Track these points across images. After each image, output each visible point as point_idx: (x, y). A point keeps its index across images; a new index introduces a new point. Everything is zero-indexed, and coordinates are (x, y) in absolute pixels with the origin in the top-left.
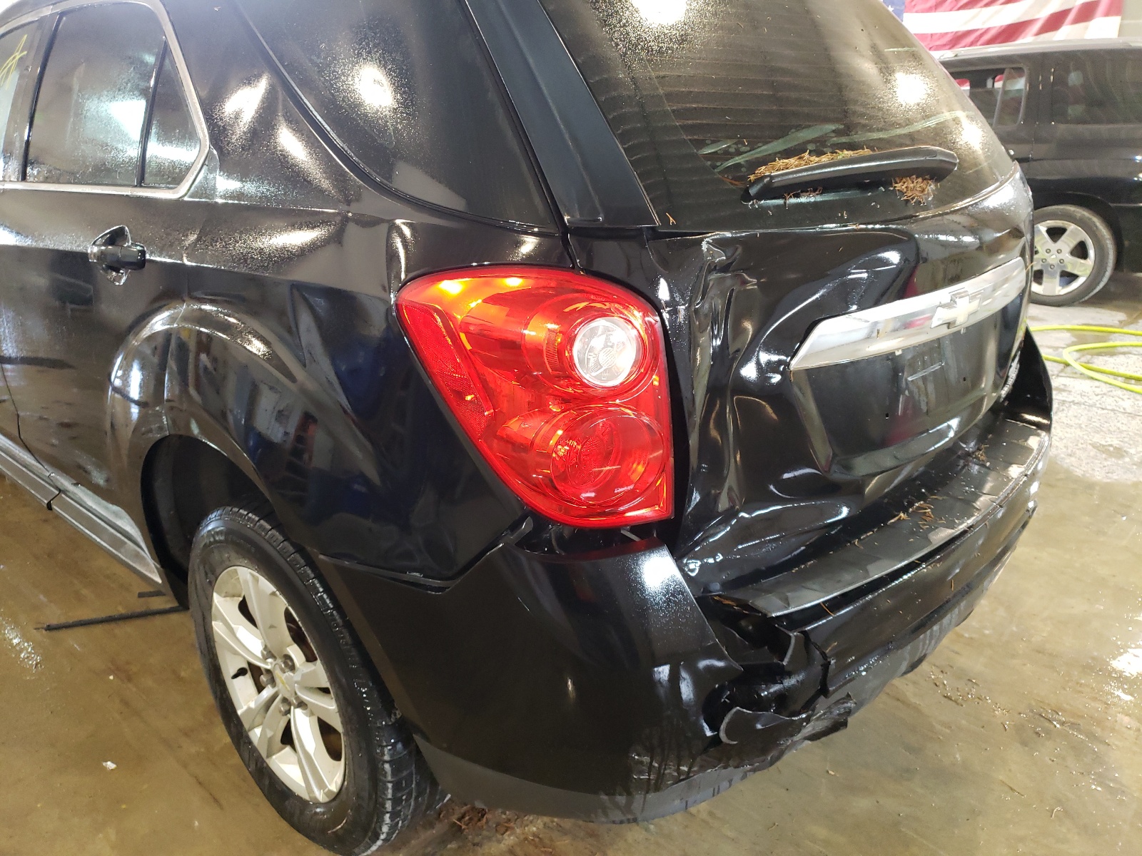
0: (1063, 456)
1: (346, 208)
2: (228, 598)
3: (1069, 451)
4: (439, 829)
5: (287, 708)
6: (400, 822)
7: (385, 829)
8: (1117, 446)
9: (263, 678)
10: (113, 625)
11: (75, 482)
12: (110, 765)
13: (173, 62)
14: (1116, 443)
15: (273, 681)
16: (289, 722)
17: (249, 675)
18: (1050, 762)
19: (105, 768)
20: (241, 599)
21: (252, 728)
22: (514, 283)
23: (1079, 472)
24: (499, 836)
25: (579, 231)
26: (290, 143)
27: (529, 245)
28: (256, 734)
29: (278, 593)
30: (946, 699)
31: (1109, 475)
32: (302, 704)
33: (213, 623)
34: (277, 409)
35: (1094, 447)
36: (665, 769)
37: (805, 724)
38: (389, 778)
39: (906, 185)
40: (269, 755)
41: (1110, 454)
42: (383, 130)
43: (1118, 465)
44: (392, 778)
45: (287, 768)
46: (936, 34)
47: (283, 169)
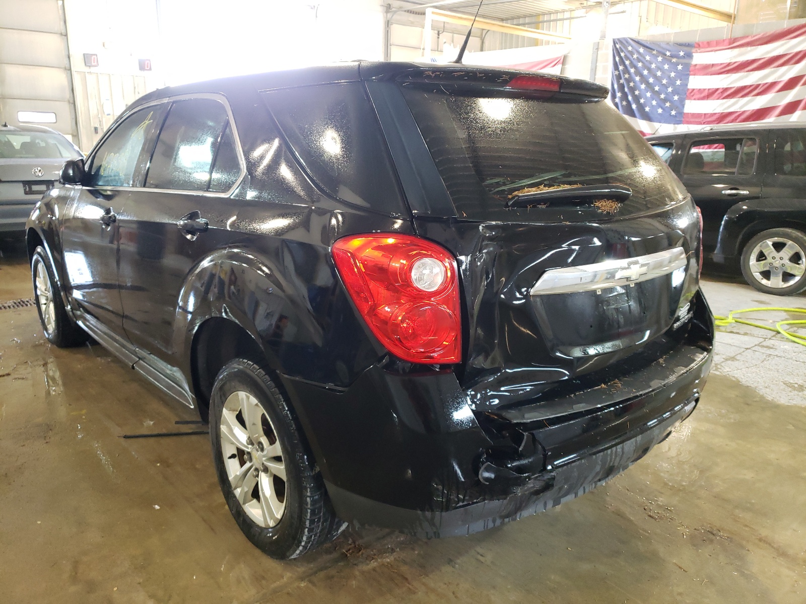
0: (761, 387)
1: (311, 204)
2: (231, 412)
3: (766, 385)
4: (335, 555)
5: (257, 473)
6: (313, 536)
7: (305, 538)
8: (801, 384)
9: (246, 457)
10: (159, 439)
11: (149, 353)
12: (157, 507)
13: (231, 130)
14: (800, 382)
15: (251, 460)
16: (257, 484)
17: (237, 458)
18: (709, 557)
19: (154, 508)
20: (237, 413)
21: (236, 488)
22: (391, 241)
23: (770, 398)
24: (368, 562)
25: (419, 218)
26: (285, 172)
27: (398, 224)
28: (238, 492)
29: (259, 404)
30: (649, 517)
31: (791, 401)
32: (266, 470)
33: (221, 426)
34: (267, 312)
35: (784, 384)
36: (450, 495)
37: (527, 480)
38: (309, 506)
39: (601, 203)
40: (244, 503)
41: (794, 389)
42: (332, 168)
43: (798, 395)
44: (311, 506)
45: (254, 511)
46: (708, 114)
47: (281, 185)
